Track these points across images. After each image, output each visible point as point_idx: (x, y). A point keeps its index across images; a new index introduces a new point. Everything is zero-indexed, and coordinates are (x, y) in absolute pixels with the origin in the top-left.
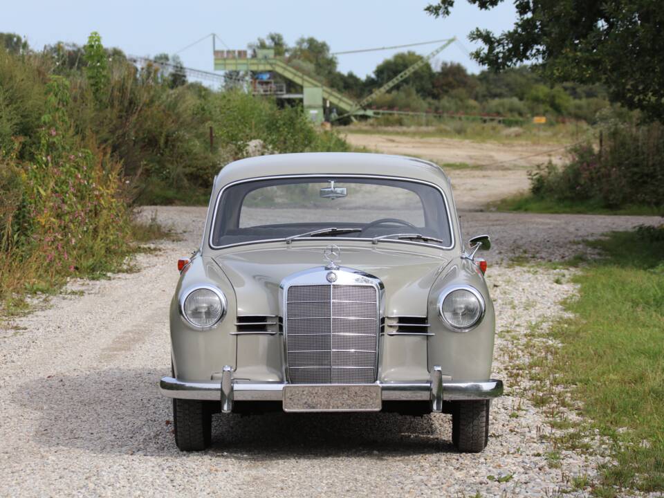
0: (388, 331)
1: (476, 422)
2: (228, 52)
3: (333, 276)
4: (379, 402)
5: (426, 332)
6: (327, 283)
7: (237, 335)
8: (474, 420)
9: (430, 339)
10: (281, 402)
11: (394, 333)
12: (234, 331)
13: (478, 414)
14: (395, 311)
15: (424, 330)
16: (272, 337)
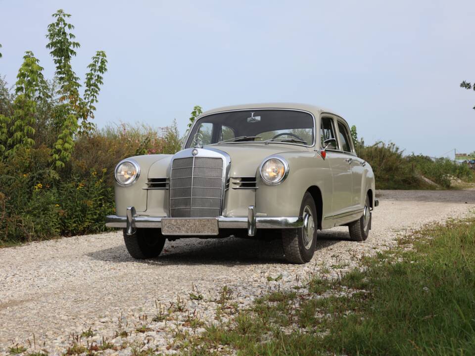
0: (232, 186)
1: (292, 244)
2: (460, 154)
3: (195, 152)
4: (217, 229)
5: (255, 186)
6: (192, 156)
7: (147, 189)
8: (290, 243)
9: (257, 191)
10: (161, 228)
11: (238, 187)
12: (146, 187)
13: (292, 239)
14: (235, 173)
15: (254, 185)
16: (167, 190)
